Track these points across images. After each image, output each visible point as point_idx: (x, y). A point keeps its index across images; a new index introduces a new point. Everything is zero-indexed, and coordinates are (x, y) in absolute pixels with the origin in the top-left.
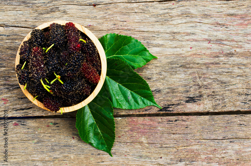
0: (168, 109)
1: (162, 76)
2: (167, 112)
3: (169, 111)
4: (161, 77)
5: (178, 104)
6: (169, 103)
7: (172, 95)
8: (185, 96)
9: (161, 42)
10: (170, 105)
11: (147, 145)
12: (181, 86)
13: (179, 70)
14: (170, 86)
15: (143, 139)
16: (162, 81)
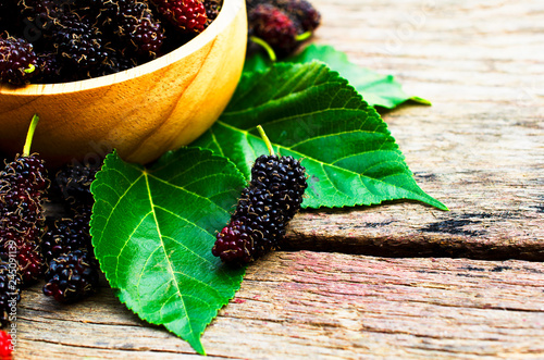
0: (465, 228)
1: (445, 144)
2: (460, 237)
3: (467, 233)
4: (439, 144)
5: (507, 216)
6: (470, 210)
7: (482, 188)
8: (536, 192)
9: (445, 76)
10: (473, 215)
11: (358, 335)
12: (521, 166)
13: (511, 133)
14: (473, 168)
15: (342, 315)
16: (443, 153)
